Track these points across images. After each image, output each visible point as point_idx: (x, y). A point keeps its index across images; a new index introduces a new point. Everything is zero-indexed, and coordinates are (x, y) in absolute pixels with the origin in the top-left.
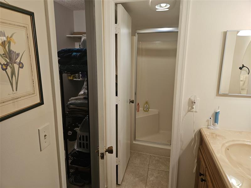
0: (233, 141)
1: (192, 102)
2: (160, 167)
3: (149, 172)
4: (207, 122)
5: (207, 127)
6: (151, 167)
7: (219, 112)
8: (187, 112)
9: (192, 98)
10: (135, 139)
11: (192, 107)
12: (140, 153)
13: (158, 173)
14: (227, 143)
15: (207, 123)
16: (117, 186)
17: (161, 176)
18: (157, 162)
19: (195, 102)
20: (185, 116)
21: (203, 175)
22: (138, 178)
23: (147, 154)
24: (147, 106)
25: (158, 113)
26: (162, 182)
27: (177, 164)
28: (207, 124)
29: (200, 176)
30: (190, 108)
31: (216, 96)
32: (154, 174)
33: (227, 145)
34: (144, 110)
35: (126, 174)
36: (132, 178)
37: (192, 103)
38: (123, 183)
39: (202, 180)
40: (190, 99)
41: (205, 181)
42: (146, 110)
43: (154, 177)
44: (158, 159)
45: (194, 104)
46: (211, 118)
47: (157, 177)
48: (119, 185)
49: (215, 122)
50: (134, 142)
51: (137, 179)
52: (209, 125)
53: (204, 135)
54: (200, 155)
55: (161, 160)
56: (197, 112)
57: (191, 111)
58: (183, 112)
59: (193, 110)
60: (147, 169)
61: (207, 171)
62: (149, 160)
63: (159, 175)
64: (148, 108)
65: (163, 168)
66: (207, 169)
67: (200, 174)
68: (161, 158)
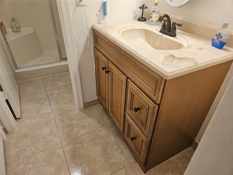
0: (123, 28)
2: (58, 85)
3: (49, 93)
4: (96, 16)
5: (98, 22)
6: (48, 88)
7: (106, 1)
10: (17, 68)
12: (30, 80)
13: (58, 90)
14: (120, 30)
15: (97, 17)
16: (16, 121)
17: (62, 91)
18: (52, 81)
21: (105, 68)
22: (38, 103)
23: (38, 78)
24: (15, 24)
26: (65, 95)
28: (97, 20)
29: (103, 70)
32: (55, 92)
33: (121, 32)
34: (13, 31)
35: (22, 105)
36: (31, 106)
38: (23, 115)
39: (107, 72)
41: (109, 72)
42: (17, 30)
43: (56, 94)
46: (100, 11)
47: (58, 94)
48: (19, 118)
49: (104, 15)
50: (17, 71)
51: (38, 104)
52: (99, 19)
53: (99, 30)
54: (98, 53)
55: (55, 78)
56: (85, 6)
57: (79, 5)
58: (71, 8)
59: (81, 4)
60: (45, 91)
61: (110, 62)
62: (43, 83)
63: (59, 91)
64: (18, 28)
65: (61, 84)
66: (109, 60)
67: (104, 69)
68: (54, 77)
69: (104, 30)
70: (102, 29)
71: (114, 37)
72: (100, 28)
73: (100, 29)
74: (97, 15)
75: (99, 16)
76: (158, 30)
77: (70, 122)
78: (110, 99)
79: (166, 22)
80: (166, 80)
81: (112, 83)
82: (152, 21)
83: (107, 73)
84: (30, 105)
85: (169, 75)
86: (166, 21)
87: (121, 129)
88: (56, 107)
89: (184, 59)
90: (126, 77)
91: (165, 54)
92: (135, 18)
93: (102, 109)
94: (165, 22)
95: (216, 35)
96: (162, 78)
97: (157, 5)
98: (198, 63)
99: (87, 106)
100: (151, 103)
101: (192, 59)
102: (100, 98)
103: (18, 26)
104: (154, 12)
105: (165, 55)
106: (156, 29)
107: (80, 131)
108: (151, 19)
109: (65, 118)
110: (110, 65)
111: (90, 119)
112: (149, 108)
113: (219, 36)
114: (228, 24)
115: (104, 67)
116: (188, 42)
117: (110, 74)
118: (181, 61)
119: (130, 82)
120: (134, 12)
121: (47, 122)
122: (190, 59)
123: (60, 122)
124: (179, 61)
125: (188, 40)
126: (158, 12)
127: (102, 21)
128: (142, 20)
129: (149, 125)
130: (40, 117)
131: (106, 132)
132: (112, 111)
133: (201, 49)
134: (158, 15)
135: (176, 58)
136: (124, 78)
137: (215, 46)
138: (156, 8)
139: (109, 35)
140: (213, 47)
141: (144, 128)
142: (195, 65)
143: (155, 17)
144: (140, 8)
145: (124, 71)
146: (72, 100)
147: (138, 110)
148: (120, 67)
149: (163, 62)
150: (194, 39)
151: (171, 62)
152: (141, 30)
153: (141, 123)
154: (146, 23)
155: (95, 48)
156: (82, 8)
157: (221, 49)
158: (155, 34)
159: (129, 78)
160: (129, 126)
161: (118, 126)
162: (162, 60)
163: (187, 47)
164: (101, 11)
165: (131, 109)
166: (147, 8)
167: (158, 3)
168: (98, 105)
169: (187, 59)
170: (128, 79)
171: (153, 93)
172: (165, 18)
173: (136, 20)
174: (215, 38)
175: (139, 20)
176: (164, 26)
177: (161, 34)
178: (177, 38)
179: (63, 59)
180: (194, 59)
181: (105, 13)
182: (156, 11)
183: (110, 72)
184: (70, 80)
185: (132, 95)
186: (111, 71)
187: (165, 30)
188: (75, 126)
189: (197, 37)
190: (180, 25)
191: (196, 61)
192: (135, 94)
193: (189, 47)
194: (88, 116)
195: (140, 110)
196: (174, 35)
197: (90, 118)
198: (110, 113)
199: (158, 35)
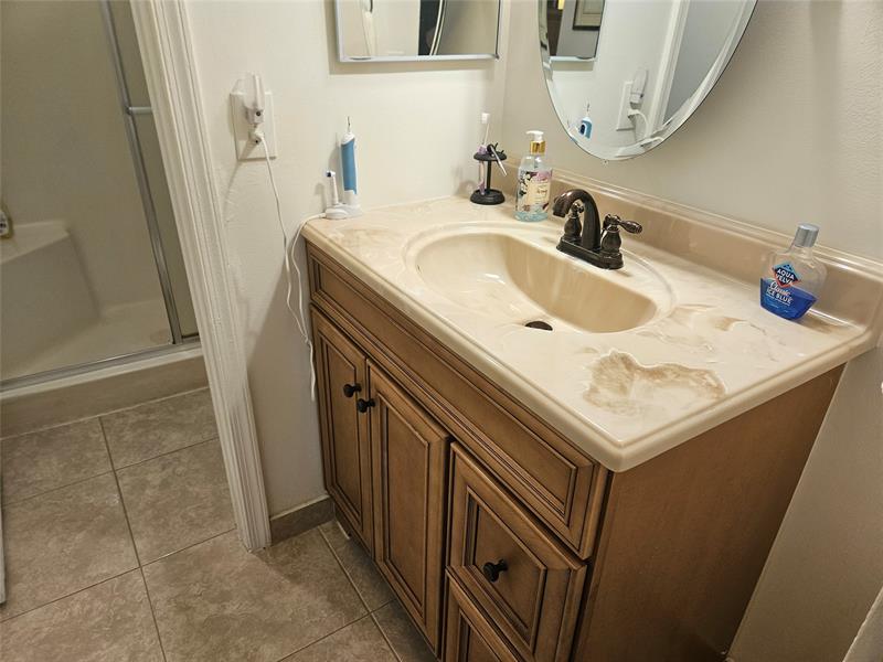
0: (422, 235)
1: (246, 112)
2: (164, 443)
3: (125, 481)
4: (317, 193)
5: (324, 215)
6: (122, 460)
7: (353, 140)
8: (236, 169)
9: (239, 93)
11: (250, 136)
12: (46, 428)
13: (164, 469)
14: (409, 245)
15: (318, 198)
17: (180, 469)
18: (140, 431)
19: (260, 108)
20: (230, 185)
21: (358, 388)
22: (80, 529)
23: (82, 420)
25: (66, 235)
26: (191, 489)
27: (248, 397)
28: (319, 205)
29: (350, 395)
30: (243, 144)
31: (331, 73)
32: (150, 477)
33: (412, 253)
35: (11, 545)
36: (50, 545)
37: (246, 117)
39: (364, 406)
40: (232, 99)
41: (371, 403)
43: (154, 487)
44: (141, 417)
45: (257, 118)
46: (329, 175)
47: (165, 484)
49: (347, 188)
51: (79, 537)
52: (328, 204)
53: (327, 246)
54: (327, 328)
55: (152, 417)
56: (272, 158)
57: (251, 156)
58: (218, 172)
59: (256, 152)
60: (110, 476)
61: (375, 369)
62: (102, 439)
63: (170, 470)
64: (6, 223)
65: (175, 439)
66: (374, 362)
67: (350, 391)
68: (150, 411)
69: (348, 250)
70: (339, 243)
71: (388, 277)
72: (331, 241)
73: (331, 245)
74: (319, 189)
75: (327, 192)
76: (552, 242)
77: (213, 608)
78: (378, 509)
79: (582, 216)
80: (610, 474)
81: (385, 447)
82: (527, 208)
83: (364, 411)
84: (46, 543)
85: (624, 453)
86: (581, 211)
87: (432, 635)
88: (155, 543)
89: (671, 376)
90: (444, 435)
91: (595, 351)
92: (460, 192)
93: (348, 541)
94: (575, 214)
95: (776, 271)
96: (596, 466)
97: (543, 151)
98: (728, 390)
99: (285, 531)
100: (555, 552)
101: (702, 373)
102: (338, 498)
103: (4, 217)
104: (533, 174)
105: (594, 360)
106: (545, 235)
107: (256, 650)
108: (523, 201)
109: (195, 590)
110: (377, 378)
111: (297, 590)
112: (546, 571)
113: (786, 274)
114: (817, 232)
115: (353, 385)
116: (669, 289)
117: (375, 412)
118: (658, 385)
119: (460, 457)
120: (458, 172)
121: (119, 618)
122: (693, 374)
123: (172, 614)
124: (650, 384)
125: (670, 281)
126: (547, 176)
127: (339, 211)
128: (490, 199)
129: (552, 642)
130: (86, 594)
131: (367, 644)
132: (388, 556)
133: (726, 323)
134: (549, 184)
135: (639, 368)
136: (435, 436)
137: (773, 310)
138: (538, 160)
139: (368, 272)
140: (767, 312)
141: (530, 648)
142: (714, 401)
143: (536, 193)
144: (479, 157)
145: (437, 409)
146: (222, 510)
147: (501, 573)
148: (419, 392)
149: (594, 390)
150: (691, 278)
151: (623, 389)
152: (487, 239)
153: (516, 627)
154: (506, 212)
155: (314, 307)
156: (260, 166)
157: (799, 323)
158: (542, 255)
159: (454, 440)
160: (465, 632)
161: (419, 620)
162: (587, 384)
163: (670, 316)
164: (333, 173)
165: (469, 561)
166: (503, 157)
167: (543, 143)
168: (328, 525)
169: (682, 372)
170: (452, 445)
171: (559, 512)
172: (579, 203)
173: (466, 198)
174: (772, 278)
175: (478, 198)
176: (573, 227)
177: (563, 256)
178: (626, 275)
179: (183, 337)
180: (707, 372)
181: (348, 182)
182: (540, 170)
183: (378, 406)
184: (212, 420)
185: (473, 508)
186: (381, 401)
187: (578, 242)
188: (236, 625)
189: (703, 269)
190: (633, 229)
191: (716, 380)
192: (486, 507)
193: (677, 314)
194: (289, 576)
195: (510, 569)
196: (614, 263)
197: (299, 583)
198: (382, 565)
199: (553, 259)
